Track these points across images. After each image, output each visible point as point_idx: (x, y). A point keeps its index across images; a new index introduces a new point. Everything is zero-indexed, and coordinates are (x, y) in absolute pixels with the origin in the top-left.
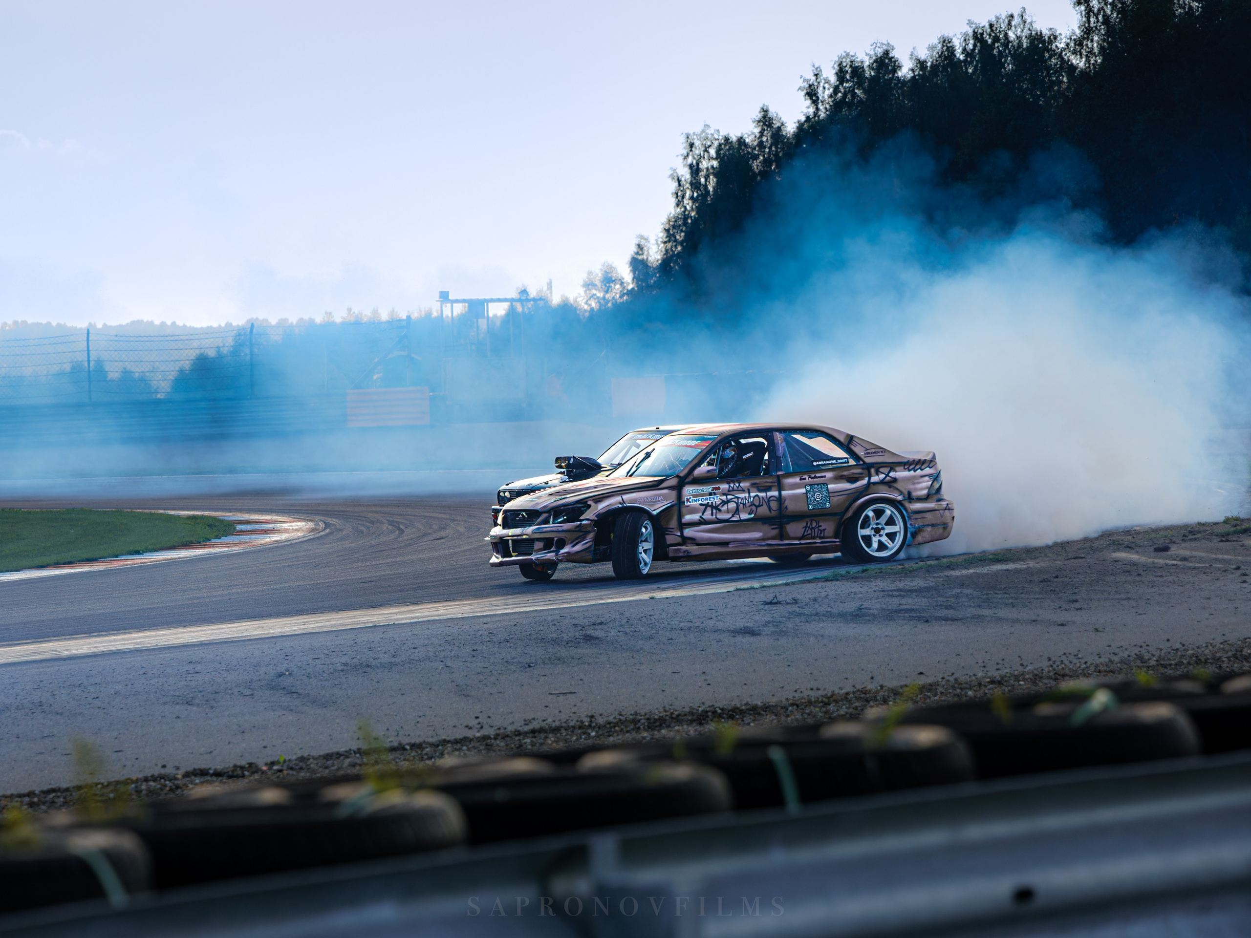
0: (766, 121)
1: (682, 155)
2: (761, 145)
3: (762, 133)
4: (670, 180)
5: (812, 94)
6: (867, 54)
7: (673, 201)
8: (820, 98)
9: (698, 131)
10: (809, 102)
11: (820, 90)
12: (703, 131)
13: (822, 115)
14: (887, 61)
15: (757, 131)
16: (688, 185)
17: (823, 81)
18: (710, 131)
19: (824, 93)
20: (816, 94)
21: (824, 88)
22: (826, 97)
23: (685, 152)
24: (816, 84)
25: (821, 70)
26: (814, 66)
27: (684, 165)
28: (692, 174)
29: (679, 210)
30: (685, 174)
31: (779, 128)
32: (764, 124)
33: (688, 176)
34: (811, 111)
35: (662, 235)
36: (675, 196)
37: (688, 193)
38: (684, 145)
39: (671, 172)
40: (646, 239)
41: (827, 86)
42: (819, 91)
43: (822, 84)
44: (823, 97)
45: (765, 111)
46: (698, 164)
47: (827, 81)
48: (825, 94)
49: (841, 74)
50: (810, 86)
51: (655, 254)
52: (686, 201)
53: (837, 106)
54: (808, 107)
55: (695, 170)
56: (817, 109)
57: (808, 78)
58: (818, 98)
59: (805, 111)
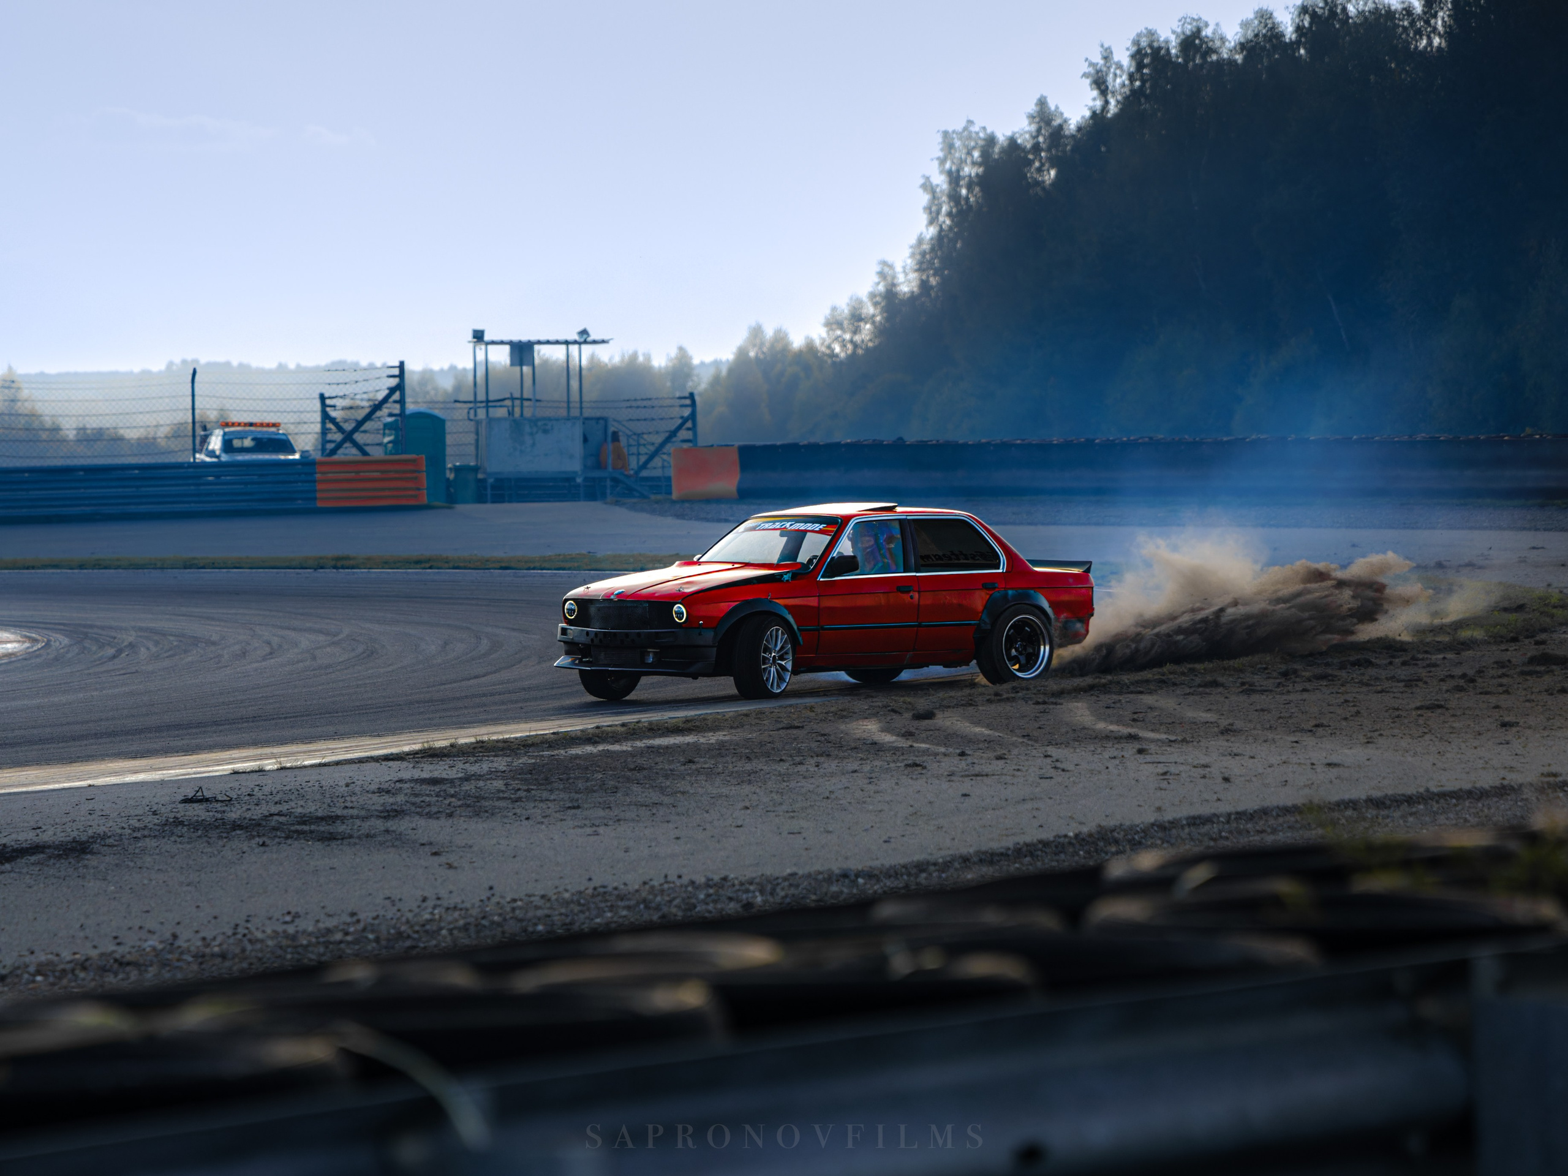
0: (1043, 116)
1: (938, 158)
2: (1036, 148)
3: (1039, 131)
4: (921, 191)
5: (1100, 83)
6: (1174, 32)
7: (924, 218)
8: (1110, 88)
9: (959, 127)
10: (1095, 93)
11: (1110, 78)
12: (965, 129)
13: (1113, 108)
14: (1197, 42)
15: (1033, 128)
16: (944, 198)
17: (1114, 66)
18: (975, 129)
19: (1115, 80)
20: (1104, 82)
21: (1115, 75)
22: (1117, 86)
23: (941, 154)
24: (1104, 69)
25: (1111, 53)
26: (1102, 46)
27: (941, 172)
28: (950, 183)
29: (932, 231)
30: (940, 181)
31: (1060, 127)
32: (1042, 120)
33: (945, 186)
34: (1099, 104)
35: (910, 263)
36: (928, 211)
37: (945, 209)
38: (941, 146)
39: (922, 181)
40: (891, 267)
41: (1118, 72)
42: (1108, 79)
43: (1112, 70)
44: (1114, 86)
45: (1042, 103)
46: (958, 171)
47: (1119, 66)
48: (1118, 82)
49: (1138, 56)
50: (1098, 72)
51: (907, 284)
52: (941, 219)
53: (1132, 99)
54: (1094, 99)
55: (954, 178)
56: (1107, 102)
57: (1094, 61)
58: (1107, 87)
59: (1091, 104)
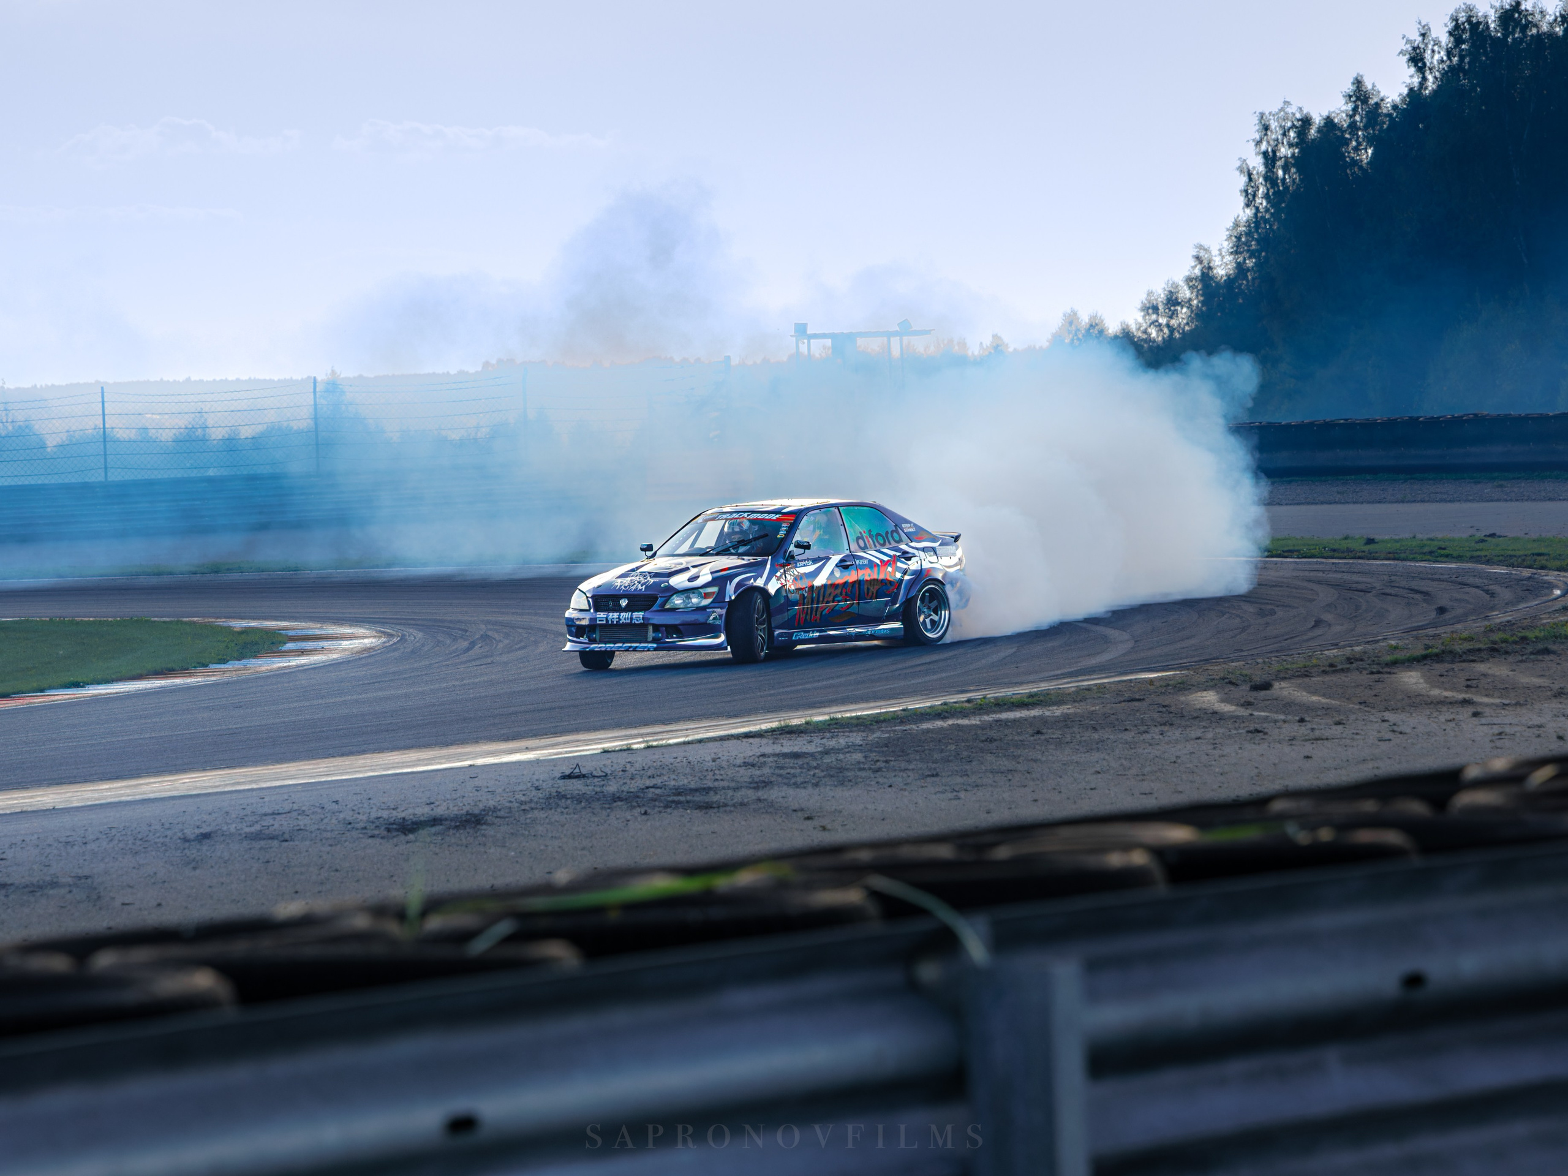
0: (1360, 95)
1: (1254, 140)
2: (1353, 126)
3: (1355, 110)
4: (1238, 173)
5: (1417, 59)
6: (1492, 6)
7: (1241, 200)
8: (1428, 64)
9: (1275, 110)
10: (1413, 70)
11: (1428, 55)
12: (1282, 110)
13: (1431, 84)
14: (1517, 15)
15: (1350, 106)
16: (1261, 180)
17: (1432, 43)
18: (1290, 110)
19: (1432, 57)
20: (1422, 59)
21: (1433, 51)
22: (1435, 62)
23: (1257, 136)
24: (1422, 46)
25: (1429, 29)
26: (1420, 23)
27: (1257, 154)
28: (1266, 165)
29: (1249, 212)
30: (1257, 164)
31: (1377, 105)
32: (1358, 99)
33: (1262, 169)
34: (1416, 81)
35: (1227, 246)
36: (1244, 194)
37: (1262, 190)
38: (1257, 127)
39: (1238, 164)
40: (1207, 250)
41: (1436, 48)
42: (1426, 55)
43: (1430, 47)
44: (1431, 63)
45: (1358, 82)
46: (1274, 152)
47: (1437, 43)
48: (1435, 58)
49: (1456, 32)
50: (1414, 49)
51: (1223, 268)
52: (1258, 201)
53: (1450, 75)
54: (1412, 76)
55: (1270, 159)
56: (1424, 79)
57: (1412, 38)
58: (1425, 64)
59: (1408, 81)
